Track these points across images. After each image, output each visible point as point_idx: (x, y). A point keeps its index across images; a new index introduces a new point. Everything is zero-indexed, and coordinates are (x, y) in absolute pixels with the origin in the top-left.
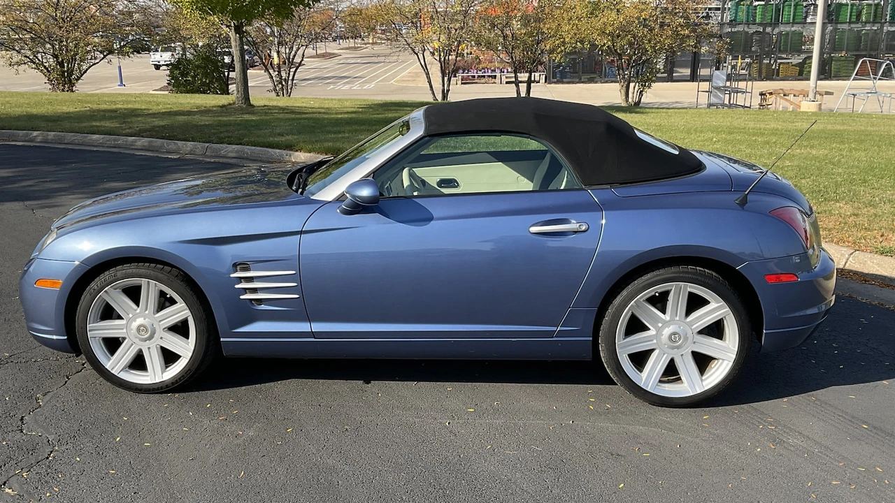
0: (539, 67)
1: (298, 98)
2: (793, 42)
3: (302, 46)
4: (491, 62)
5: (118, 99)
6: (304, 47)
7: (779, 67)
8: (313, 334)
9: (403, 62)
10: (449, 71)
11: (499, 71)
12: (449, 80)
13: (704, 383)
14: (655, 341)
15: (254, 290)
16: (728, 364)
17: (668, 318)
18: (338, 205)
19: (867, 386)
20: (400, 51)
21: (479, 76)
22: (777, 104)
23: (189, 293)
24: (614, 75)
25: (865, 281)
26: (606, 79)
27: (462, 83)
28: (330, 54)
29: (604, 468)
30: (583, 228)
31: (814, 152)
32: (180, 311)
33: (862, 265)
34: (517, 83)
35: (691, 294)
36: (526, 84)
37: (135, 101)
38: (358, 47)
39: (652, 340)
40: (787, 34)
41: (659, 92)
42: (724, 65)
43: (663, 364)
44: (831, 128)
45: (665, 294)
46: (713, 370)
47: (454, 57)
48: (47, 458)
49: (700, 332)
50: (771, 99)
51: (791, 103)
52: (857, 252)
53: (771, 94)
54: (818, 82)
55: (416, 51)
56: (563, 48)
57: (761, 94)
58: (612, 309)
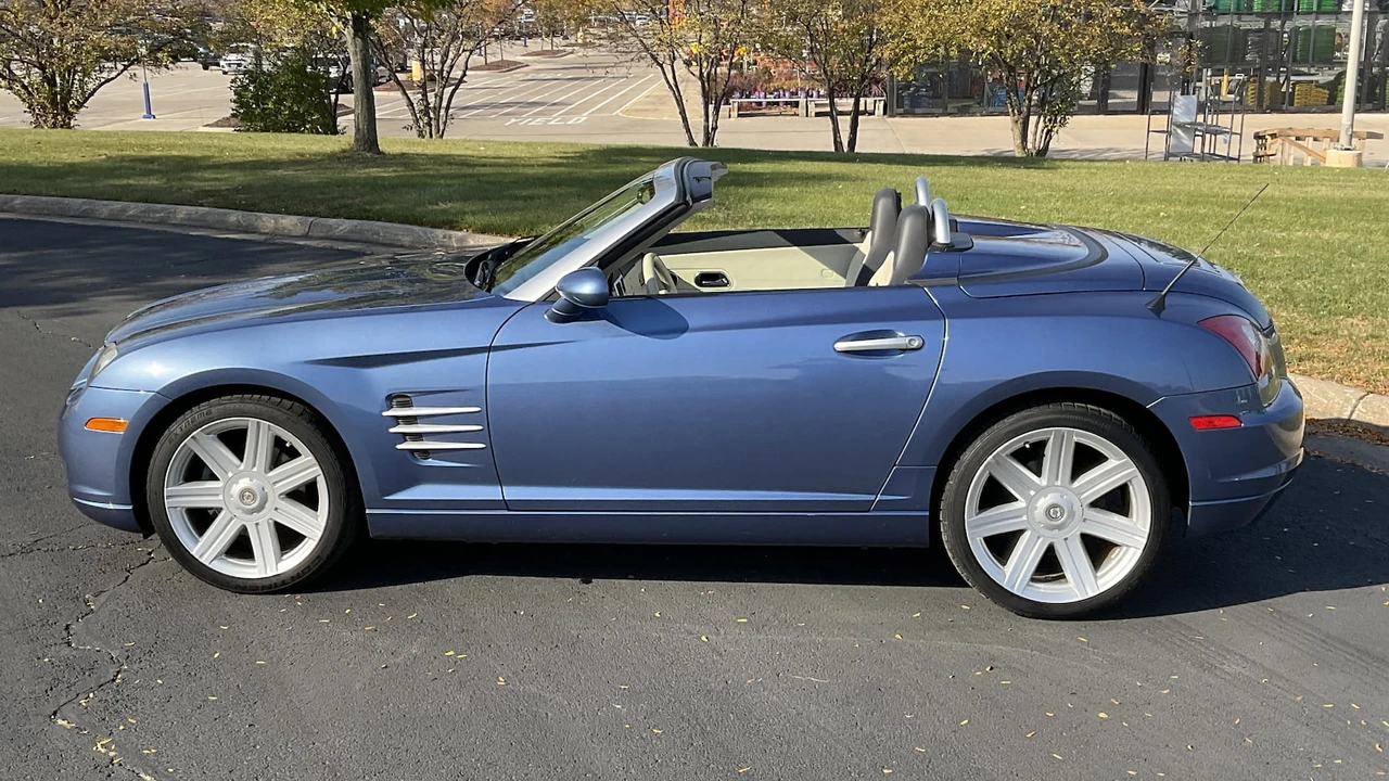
0: (874, 87)
1: (458, 141)
2: (1318, 45)
3: (464, 51)
4: (790, 79)
5: (153, 142)
6: (468, 53)
7: (1294, 89)
8: (506, 504)
9: (637, 77)
10: (715, 95)
11: (803, 95)
12: (717, 109)
13: (1100, 582)
14: (1025, 518)
15: (418, 437)
16: (1134, 554)
17: (1044, 483)
18: (546, 307)
19: (1357, 593)
20: (632, 60)
21: (768, 103)
22: (1285, 154)
23: (318, 439)
24: (1002, 102)
25: (1382, 441)
26: (991, 109)
27: (739, 115)
28: (510, 63)
29: (941, 701)
30: (916, 344)
31: (1326, 236)
32: (306, 467)
33: (1377, 415)
34: (833, 114)
35: (1078, 446)
36: (849, 118)
37: (182, 145)
38: (558, 51)
39: (1020, 516)
40: (1308, 31)
41: (1081, 132)
42: (1198, 84)
43: (1037, 552)
44: (1367, 195)
45: (1040, 446)
46: (1114, 562)
47: (725, 70)
48: (114, 680)
49: (1094, 505)
50: (1274, 146)
51: (1310, 152)
52: (1371, 395)
53: (1274, 136)
54: (1356, 116)
55: (661, 60)
56: (911, 56)
57: (1257, 137)
58: (960, 466)
